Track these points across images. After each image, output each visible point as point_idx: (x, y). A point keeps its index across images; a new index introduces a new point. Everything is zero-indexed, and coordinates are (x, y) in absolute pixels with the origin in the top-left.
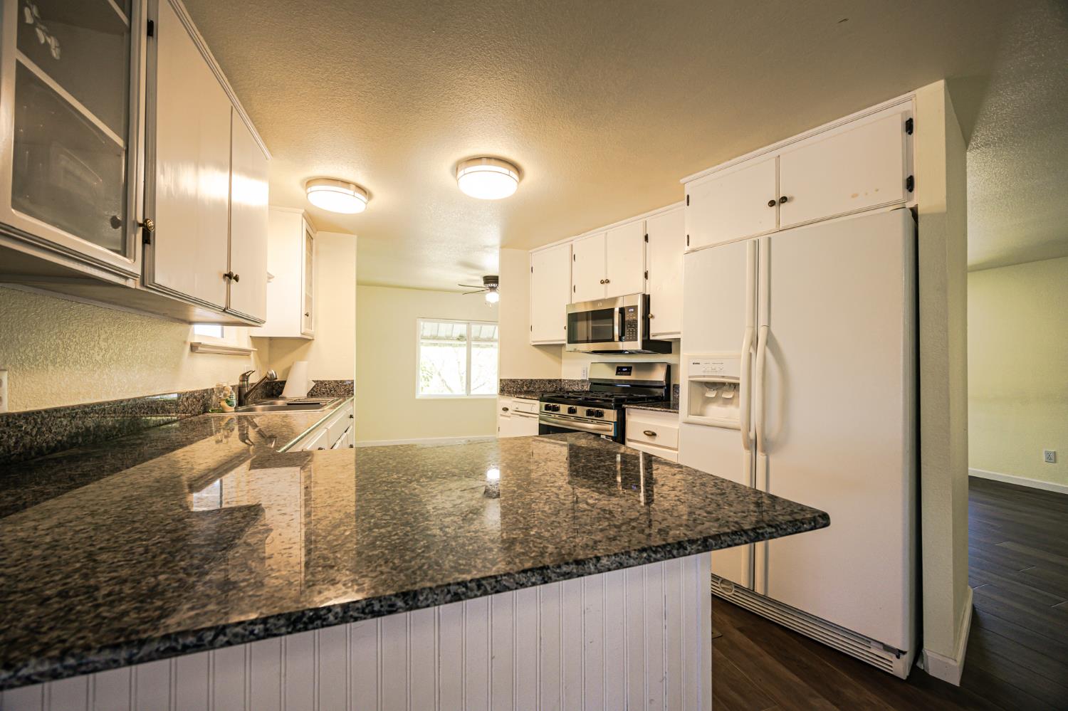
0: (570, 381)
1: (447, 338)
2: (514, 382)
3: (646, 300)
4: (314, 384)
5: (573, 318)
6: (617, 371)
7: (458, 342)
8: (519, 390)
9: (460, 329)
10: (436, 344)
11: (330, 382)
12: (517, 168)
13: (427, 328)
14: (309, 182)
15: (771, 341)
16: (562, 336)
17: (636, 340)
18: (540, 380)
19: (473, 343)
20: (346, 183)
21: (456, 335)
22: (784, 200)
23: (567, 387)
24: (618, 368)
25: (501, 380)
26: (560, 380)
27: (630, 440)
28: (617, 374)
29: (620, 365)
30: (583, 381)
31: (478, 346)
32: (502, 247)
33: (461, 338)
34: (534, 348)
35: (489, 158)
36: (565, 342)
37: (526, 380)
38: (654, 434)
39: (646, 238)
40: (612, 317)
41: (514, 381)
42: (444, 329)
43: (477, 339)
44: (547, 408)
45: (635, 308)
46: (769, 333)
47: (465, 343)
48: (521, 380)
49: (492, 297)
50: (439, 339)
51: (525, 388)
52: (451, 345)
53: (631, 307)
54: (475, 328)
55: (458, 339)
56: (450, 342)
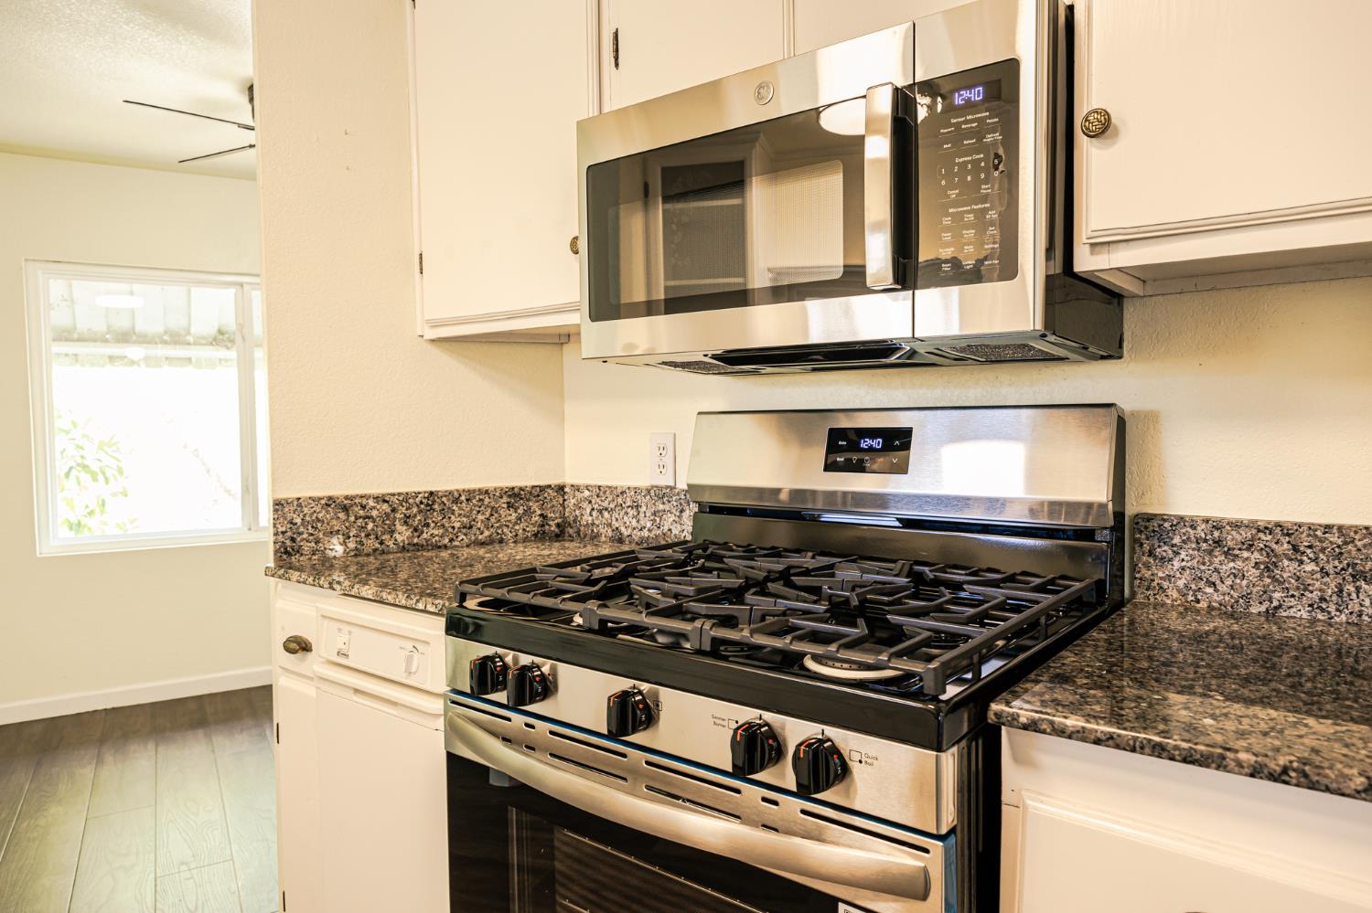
0: (600, 490)
2: (345, 509)
6: (832, 448)
8: (371, 543)
16: (563, 289)
18: (470, 494)
21: (206, 326)
23: (587, 519)
24: (835, 435)
25: (279, 506)
26: (561, 489)
28: (830, 467)
29: (844, 423)
30: (661, 493)
33: (221, 338)
34: (435, 351)
36: (578, 318)
37: (405, 498)
44: (486, 677)
47: (232, 354)
48: (382, 499)
51: (403, 534)
56: (186, 352)
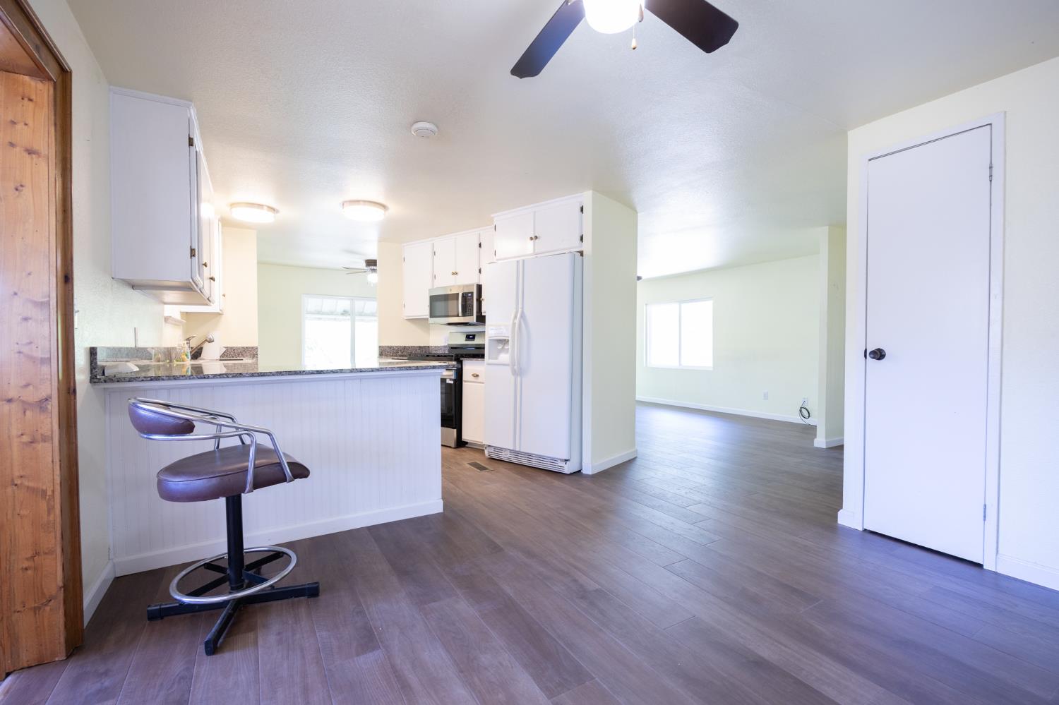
0: (435, 347)
1: (332, 313)
3: (479, 288)
4: (225, 349)
5: (434, 299)
6: (466, 338)
7: (341, 317)
9: (344, 304)
10: (320, 319)
11: (239, 348)
12: (384, 206)
13: (311, 303)
14: (233, 205)
15: (523, 316)
16: (425, 312)
17: (472, 315)
19: (357, 318)
20: (261, 206)
21: (340, 310)
22: (536, 237)
23: (433, 352)
24: (467, 336)
25: (380, 347)
26: (428, 347)
27: (465, 381)
28: (466, 340)
29: (468, 334)
30: (445, 347)
31: (362, 320)
32: (380, 241)
33: (345, 313)
34: (407, 321)
35: (364, 201)
36: (428, 317)
37: (400, 347)
38: (477, 376)
39: (480, 245)
40: (457, 299)
41: (390, 347)
42: (328, 304)
43: (361, 314)
45: (472, 293)
46: (523, 312)
47: (349, 317)
49: (372, 278)
50: (323, 314)
52: (335, 319)
53: (470, 293)
54: (359, 304)
55: (342, 314)
56: (333, 317)
